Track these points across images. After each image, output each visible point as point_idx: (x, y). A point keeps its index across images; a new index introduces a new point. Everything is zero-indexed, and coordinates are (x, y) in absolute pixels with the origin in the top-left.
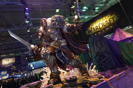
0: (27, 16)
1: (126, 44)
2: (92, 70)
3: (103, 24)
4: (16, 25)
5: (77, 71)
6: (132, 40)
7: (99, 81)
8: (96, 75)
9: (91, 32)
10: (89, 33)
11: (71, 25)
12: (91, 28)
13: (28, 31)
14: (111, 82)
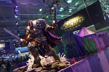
0: (16, 13)
1: (87, 39)
2: (63, 58)
3: (74, 23)
4: (6, 18)
5: (52, 58)
6: (91, 37)
7: (66, 66)
8: (65, 61)
9: (65, 28)
10: (63, 28)
11: (50, 27)
12: (65, 25)
13: (17, 24)
14: (73, 67)
